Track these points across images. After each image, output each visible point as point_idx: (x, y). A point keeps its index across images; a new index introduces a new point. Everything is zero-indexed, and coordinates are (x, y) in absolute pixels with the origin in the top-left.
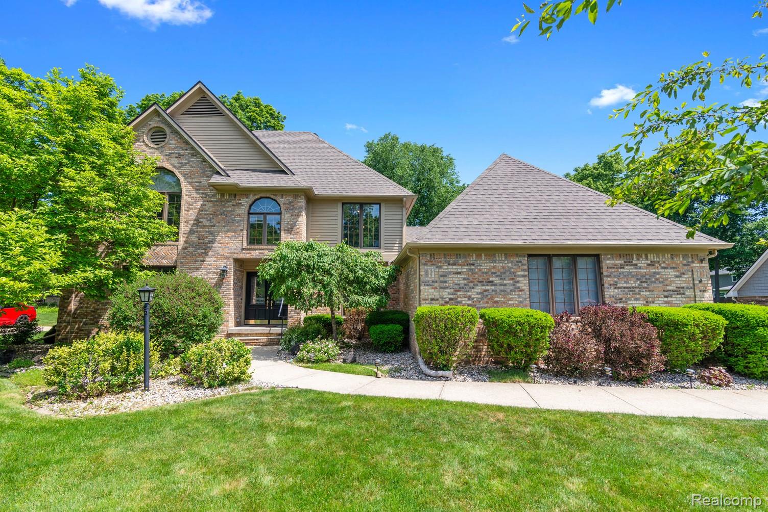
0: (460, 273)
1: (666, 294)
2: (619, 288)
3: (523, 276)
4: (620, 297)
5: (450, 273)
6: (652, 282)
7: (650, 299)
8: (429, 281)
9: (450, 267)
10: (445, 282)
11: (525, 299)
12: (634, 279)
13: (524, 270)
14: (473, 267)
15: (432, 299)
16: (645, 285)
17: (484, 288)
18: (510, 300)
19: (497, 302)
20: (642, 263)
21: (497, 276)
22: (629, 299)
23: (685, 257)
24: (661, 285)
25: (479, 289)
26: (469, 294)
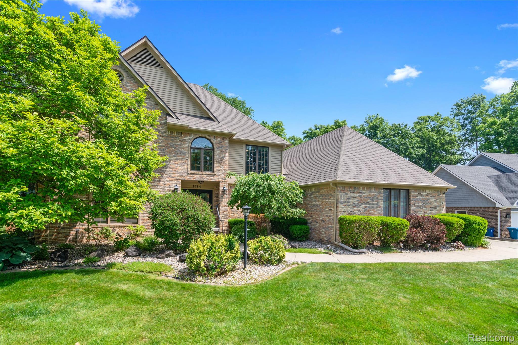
0: (355, 197)
1: (431, 209)
2: (416, 206)
3: (381, 200)
4: (416, 210)
5: (351, 197)
6: (427, 203)
7: (426, 212)
8: (342, 201)
9: (351, 194)
10: (349, 202)
11: (381, 212)
12: (421, 202)
13: (382, 197)
14: (361, 194)
15: (343, 212)
16: (424, 205)
17: (365, 205)
18: (375, 212)
19: (370, 213)
20: (424, 194)
21: (371, 199)
22: (419, 212)
23: (438, 191)
24: (429, 205)
25: (363, 206)
26: (359, 209)
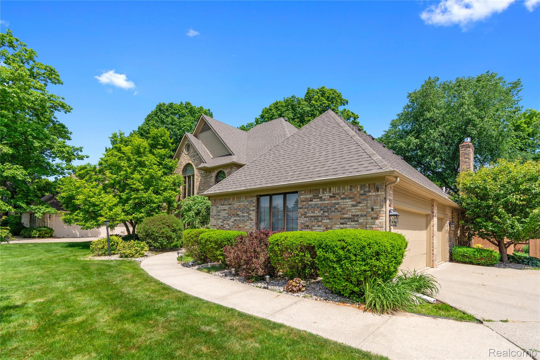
0: (225, 210)
1: (342, 221)
2: (308, 217)
3: (253, 210)
4: (307, 224)
5: (221, 210)
6: (332, 212)
7: (329, 226)
8: (213, 215)
9: (222, 206)
10: (219, 215)
11: (253, 226)
12: (319, 209)
13: (254, 206)
14: (231, 206)
15: (214, 226)
16: (326, 214)
17: (235, 218)
18: (246, 226)
19: (240, 227)
20: (326, 195)
21: (241, 211)
22: (314, 226)
23: (362, 187)
24: (339, 214)
25: (232, 219)
26: (229, 222)
